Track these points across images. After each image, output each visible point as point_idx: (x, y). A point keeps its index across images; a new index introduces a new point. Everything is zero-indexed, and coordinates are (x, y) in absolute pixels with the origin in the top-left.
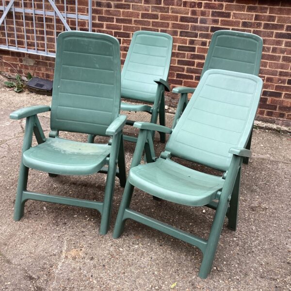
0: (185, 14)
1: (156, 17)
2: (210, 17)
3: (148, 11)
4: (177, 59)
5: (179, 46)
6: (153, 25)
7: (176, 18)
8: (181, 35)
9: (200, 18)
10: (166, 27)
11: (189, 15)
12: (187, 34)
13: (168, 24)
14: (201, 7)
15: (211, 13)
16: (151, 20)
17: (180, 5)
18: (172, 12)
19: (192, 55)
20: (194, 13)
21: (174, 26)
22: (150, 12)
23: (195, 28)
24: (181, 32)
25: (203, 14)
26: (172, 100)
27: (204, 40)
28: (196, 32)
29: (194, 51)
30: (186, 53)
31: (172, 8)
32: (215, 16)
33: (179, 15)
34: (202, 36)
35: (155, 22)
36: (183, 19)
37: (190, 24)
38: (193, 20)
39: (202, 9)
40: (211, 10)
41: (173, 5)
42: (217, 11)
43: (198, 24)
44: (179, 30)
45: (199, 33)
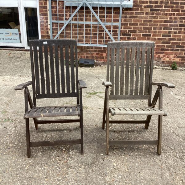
0: (166, 19)
1: (151, 21)
2: (179, 20)
3: (147, 19)
4: (161, 41)
5: (163, 35)
6: (149, 26)
7: (161, 21)
8: (164, 30)
9: (174, 20)
10: (156, 26)
11: (168, 20)
12: (167, 29)
13: (157, 24)
14: (174, 15)
15: (179, 18)
16: (149, 23)
17: (164, 15)
18: (160, 18)
19: (169, 39)
20: (171, 18)
21: (161, 25)
22: (148, 19)
23: (171, 25)
24: (164, 28)
25: (175, 18)
26: (158, 62)
27: (175, 31)
28: (172, 27)
29: (170, 37)
30: (166, 38)
31: (160, 17)
32: (181, 19)
33: (163, 20)
34: (174, 29)
35: (150, 24)
36: (165, 22)
37: (169, 24)
38: (170, 22)
39: (175, 16)
40: (179, 17)
41: (160, 15)
42: (182, 17)
43: (173, 23)
44: (163, 27)
45: (173, 28)
